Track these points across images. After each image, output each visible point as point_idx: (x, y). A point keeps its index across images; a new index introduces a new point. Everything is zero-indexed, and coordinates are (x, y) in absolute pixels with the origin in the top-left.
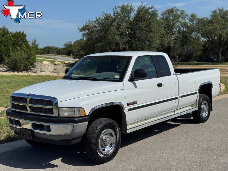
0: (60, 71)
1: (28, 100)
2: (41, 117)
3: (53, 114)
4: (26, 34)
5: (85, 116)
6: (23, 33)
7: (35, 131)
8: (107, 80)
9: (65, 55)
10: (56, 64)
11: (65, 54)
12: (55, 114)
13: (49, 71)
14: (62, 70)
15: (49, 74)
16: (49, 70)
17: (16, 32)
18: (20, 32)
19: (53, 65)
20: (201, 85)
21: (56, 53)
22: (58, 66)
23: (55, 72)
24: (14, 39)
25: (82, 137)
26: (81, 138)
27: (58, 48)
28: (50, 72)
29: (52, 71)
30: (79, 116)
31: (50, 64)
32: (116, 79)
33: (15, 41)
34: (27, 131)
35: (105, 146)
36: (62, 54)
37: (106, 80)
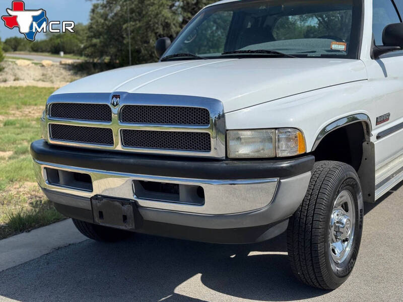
0: (54, 78)
1: (115, 111)
2: (169, 162)
3: (208, 149)
5: (306, 154)
7: (143, 203)
8: (314, 55)
9: (47, 54)
10: (43, 66)
11: (49, 52)
12: (217, 150)
13: (32, 78)
14: (58, 77)
15: (35, 84)
16: (30, 77)
19: (37, 68)
21: (31, 50)
22: (49, 69)
23: (43, 81)
25: (290, 218)
26: (288, 221)
28: (34, 80)
29: (38, 78)
30: (289, 155)
31: (31, 65)
32: (337, 53)
34: (117, 203)
35: (336, 238)
36: (42, 51)
37: (309, 55)
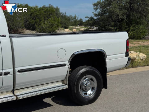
20: (73, 54)
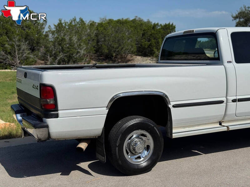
4: (175, 25)
6: (172, 24)
17: (166, 24)
18: (169, 24)
24: (164, 32)
27: (201, 41)
33: (165, 33)
